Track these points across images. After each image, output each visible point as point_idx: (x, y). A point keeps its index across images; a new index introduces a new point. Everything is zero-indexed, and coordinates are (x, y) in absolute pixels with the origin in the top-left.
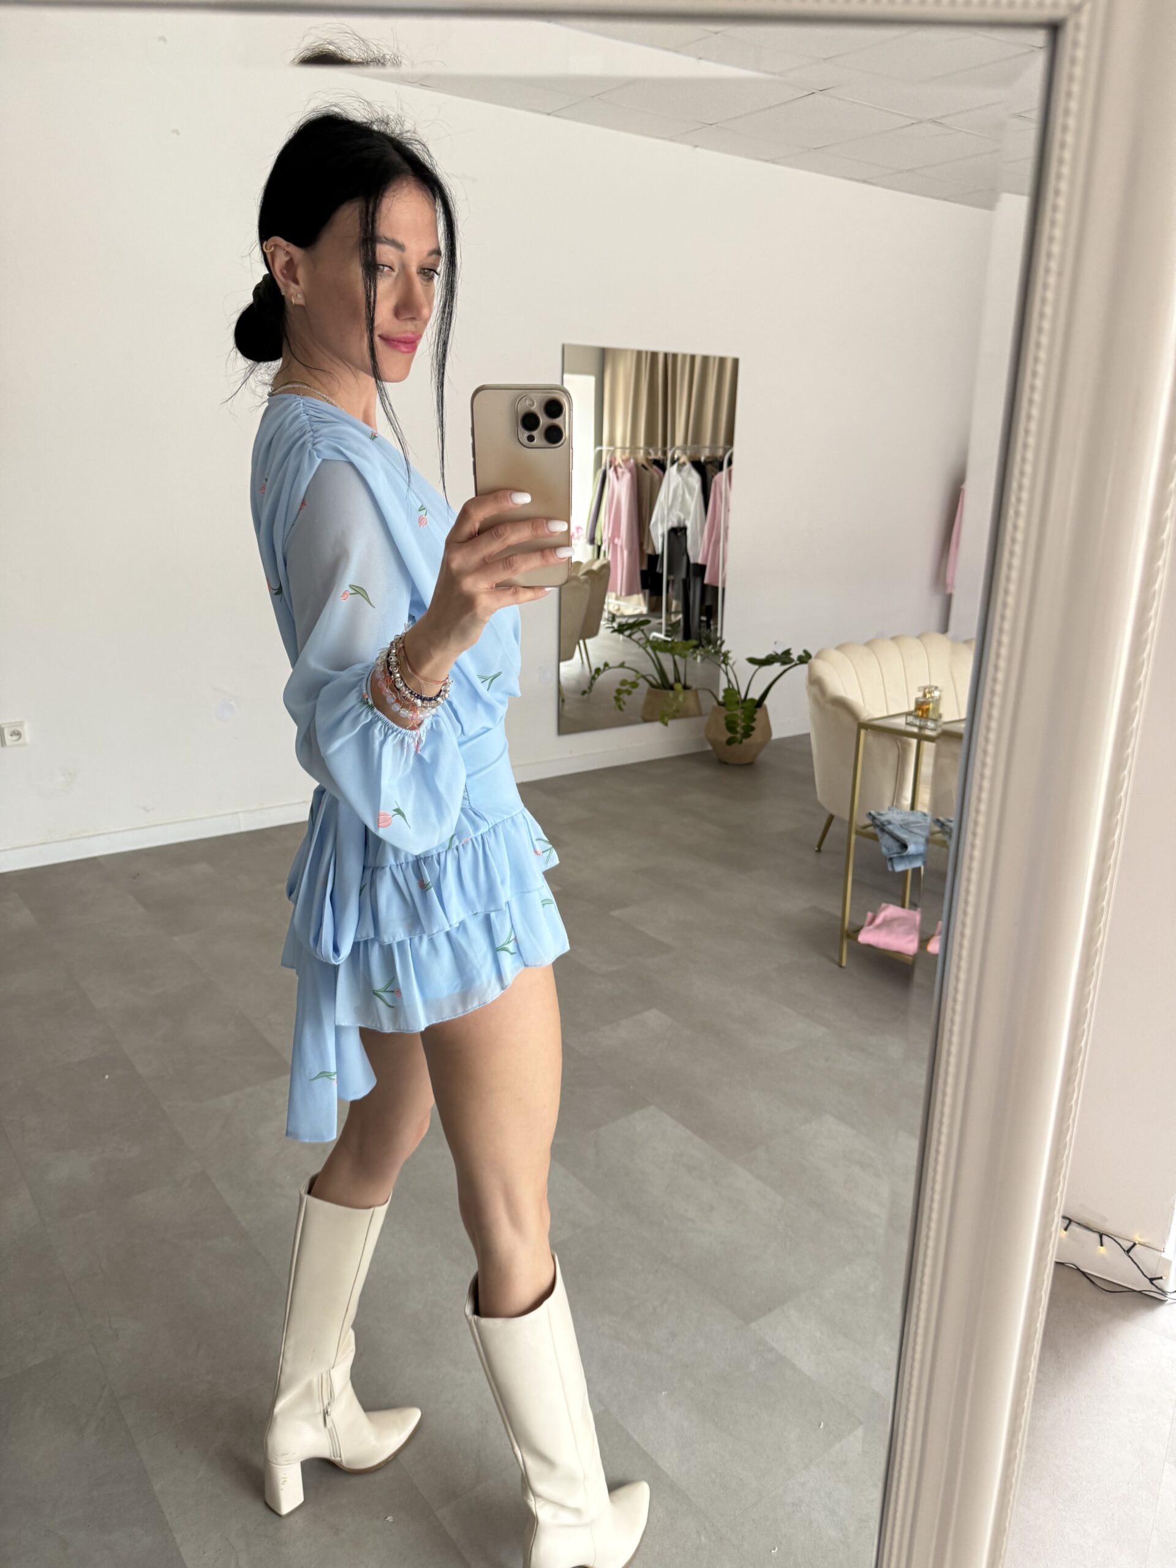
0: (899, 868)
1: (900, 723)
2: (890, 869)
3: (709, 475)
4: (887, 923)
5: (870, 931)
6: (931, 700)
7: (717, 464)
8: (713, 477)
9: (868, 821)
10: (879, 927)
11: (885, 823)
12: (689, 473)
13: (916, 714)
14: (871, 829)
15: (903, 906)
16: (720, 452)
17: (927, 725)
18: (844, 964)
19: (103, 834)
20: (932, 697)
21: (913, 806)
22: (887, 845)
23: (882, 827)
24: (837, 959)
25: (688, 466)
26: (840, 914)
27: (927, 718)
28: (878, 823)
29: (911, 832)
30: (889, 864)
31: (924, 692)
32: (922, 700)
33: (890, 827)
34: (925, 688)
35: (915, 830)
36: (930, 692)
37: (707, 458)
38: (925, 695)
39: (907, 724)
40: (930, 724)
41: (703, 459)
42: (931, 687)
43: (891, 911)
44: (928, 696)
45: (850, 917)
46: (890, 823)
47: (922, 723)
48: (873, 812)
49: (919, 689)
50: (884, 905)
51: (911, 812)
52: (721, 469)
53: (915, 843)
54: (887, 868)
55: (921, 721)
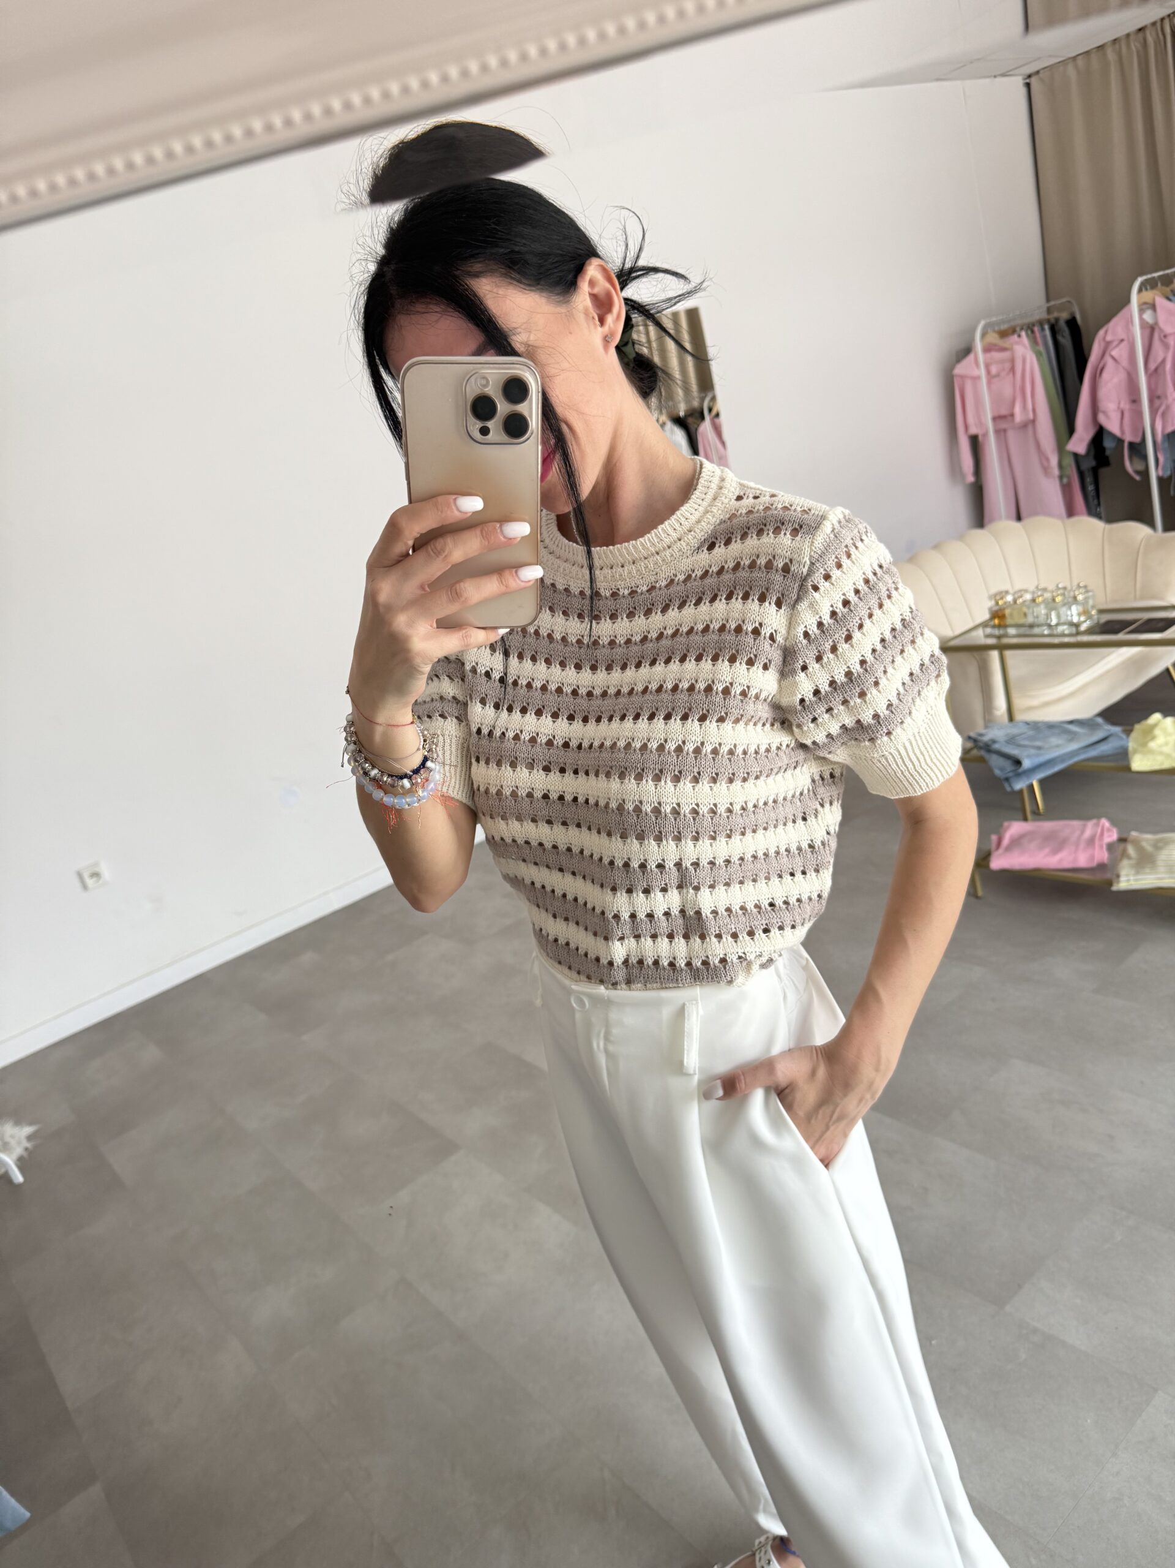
0: (1019, 785)
1: (980, 637)
2: (1008, 789)
3: (692, 428)
4: (1016, 842)
5: (1000, 855)
6: (1005, 606)
7: (697, 415)
8: (696, 430)
9: (970, 745)
10: (1009, 849)
11: (990, 743)
12: (672, 431)
13: (992, 623)
14: (975, 752)
15: (1025, 819)
16: (696, 404)
17: (1006, 632)
18: (980, 893)
19: (203, 948)
20: (1005, 603)
21: (1011, 718)
22: (998, 766)
23: (988, 748)
25: (669, 425)
27: (1005, 626)
28: (981, 744)
29: (1019, 746)
30: (1006, 785)
31: (995, 600)
32: (996, 608)
33: (996, 746)
34: (995, 595)
35: (1022, 743)
36: (1002, 598)
37: (686, 411)
38: (997, 603)
39: (987, 636)
40: (1012, 631)
41: (682, 414)
42: (1001, 593)
43: (1015, 828)
44: (1000, 603)
46: (994, 742)
47: (1002, 632)
48: (972, 734)
49: (990, 598)
50: (1006, 824)
51: (1011, 725)
52: (702, 418)
53: (1029, 756)
54: (1003, 788)
55: (999, 630)
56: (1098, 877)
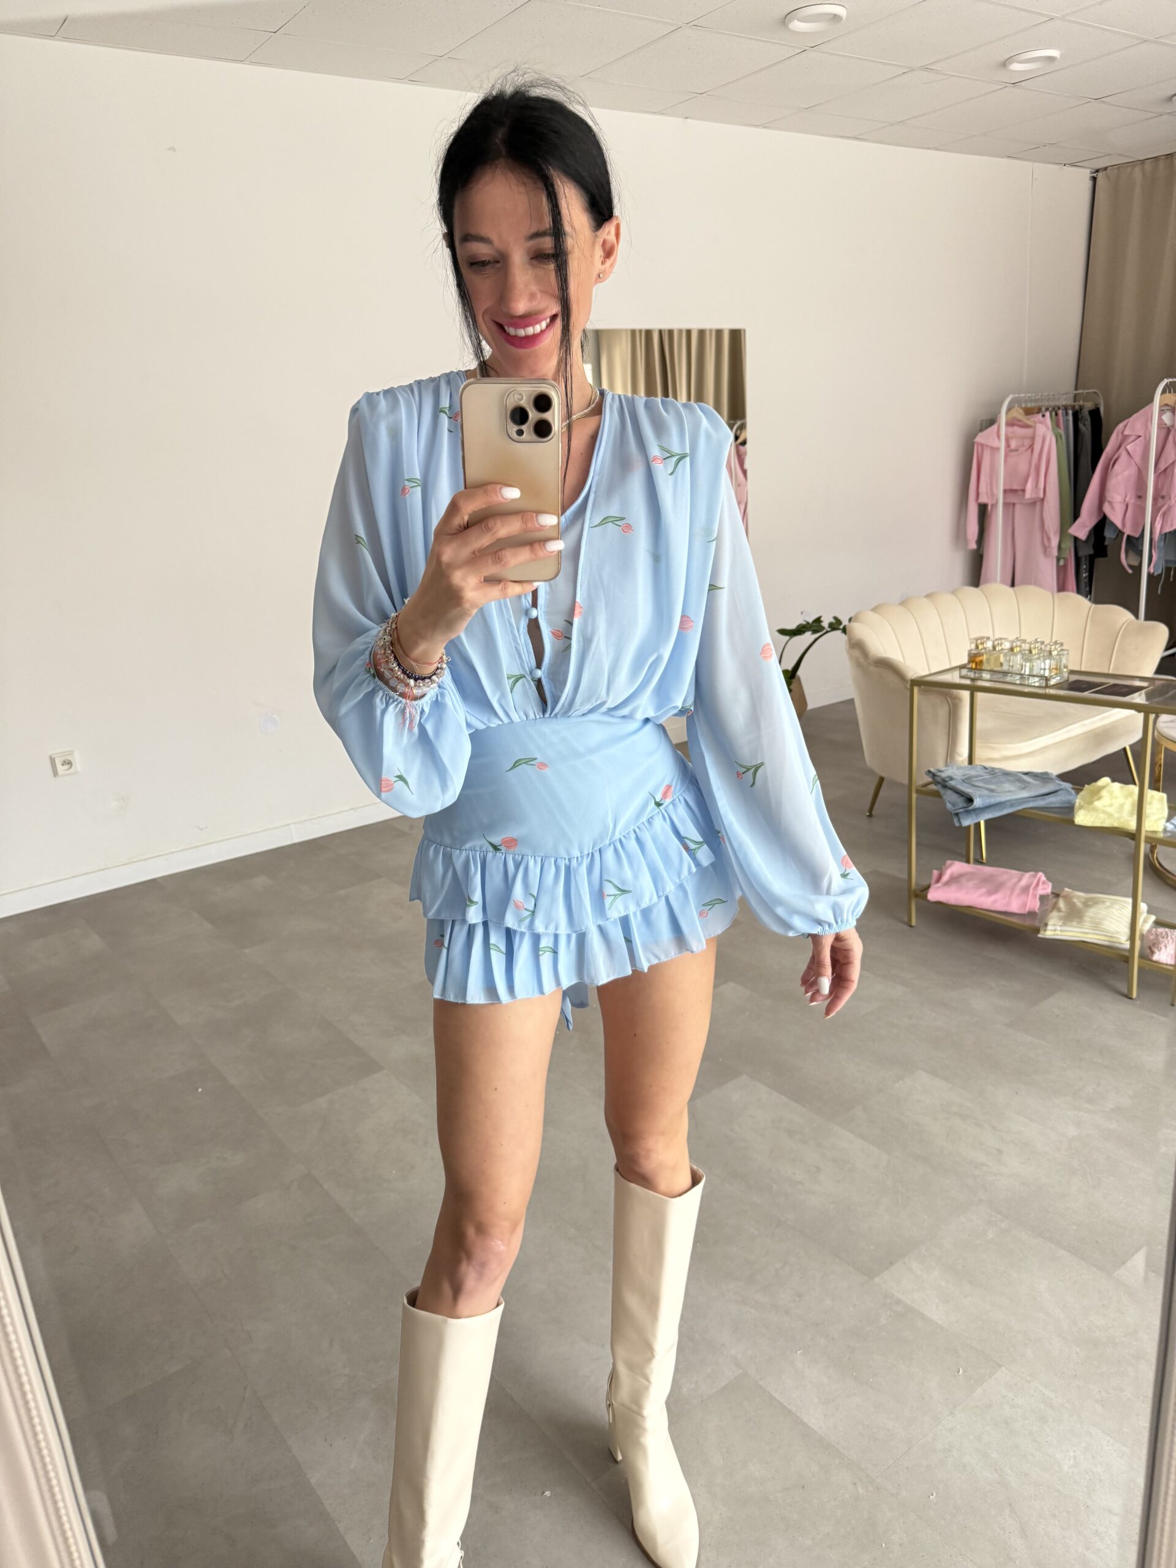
0: (967, 822)
1: (954, 678)
2: (957, 824)
4: (955, 879)
5: (939, 888)
6: (983, 651)
9: (929, 779)
10: (947, 883)
11: (947, 779)
13: (970, 666)
14: (933, 787)
15: (968, 861)
17: (981, 676)
18: (914, 923)
19: (160, 855)
20: (985, 648)
21: (971, 762)
22: (951, 801)
23: (944, 784)
24: (906, 919)
26: (905, 876)
27: (981, 671)
28: (939, 780)
29: (974, 786)
30: (955, 820)
31: (977, 643)
32: (973, 652)
33: (953, 783)
34: (977, 639)
35: (978, 784)
36: (982, 643)
38: (977, 647)
39: (962, 677)
40: (986, 675)
42: (983, 638)
43: (956, 867)
44: (980, 647)
45: (917, 876)
46: (951, 779)
47: (976, 675)
48: (932, 770)
49: (971, 642)
50: (949, 862)
51: (970, 766)
53: (980, 796)
54: (952, 822)
55: (975, 673)
56: (1028, 923)
